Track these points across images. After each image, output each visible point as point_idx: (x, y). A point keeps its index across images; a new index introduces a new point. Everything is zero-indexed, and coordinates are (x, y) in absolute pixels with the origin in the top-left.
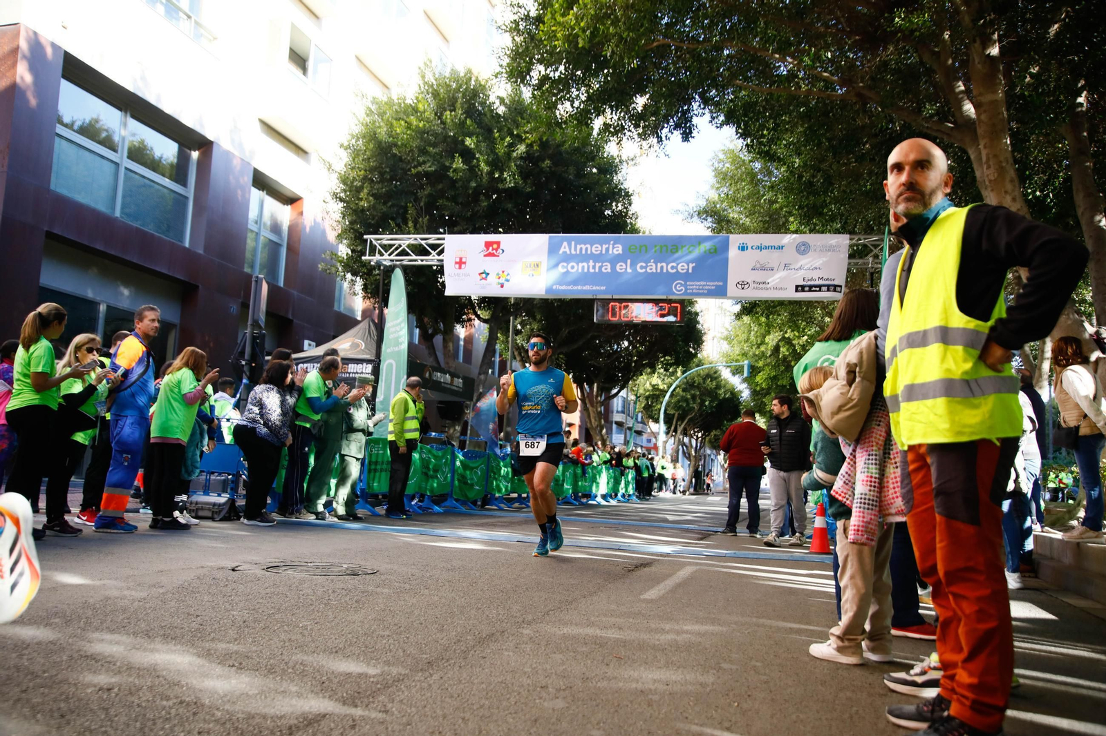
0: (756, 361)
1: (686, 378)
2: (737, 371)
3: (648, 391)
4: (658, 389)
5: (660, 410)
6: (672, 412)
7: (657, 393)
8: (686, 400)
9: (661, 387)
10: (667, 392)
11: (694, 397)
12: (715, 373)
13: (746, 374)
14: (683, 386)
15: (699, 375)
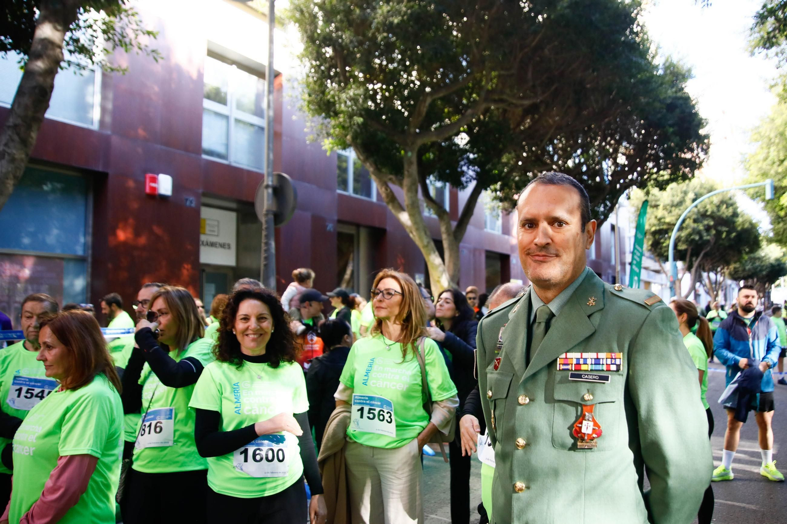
0: (779, 180)
1: (696, 206)
2: (757, 195)
3: (654, 225)
4: (665, 223)
5: (668, 246)
6: (682, 247)
7: (665, 227)
8: (699, 233)
9: (668, 220)
10: (674, 225)
11: (708, 229)
12: (730, 199)
13: (769, 195)
14: (694, 217)
15: (712, 203)
